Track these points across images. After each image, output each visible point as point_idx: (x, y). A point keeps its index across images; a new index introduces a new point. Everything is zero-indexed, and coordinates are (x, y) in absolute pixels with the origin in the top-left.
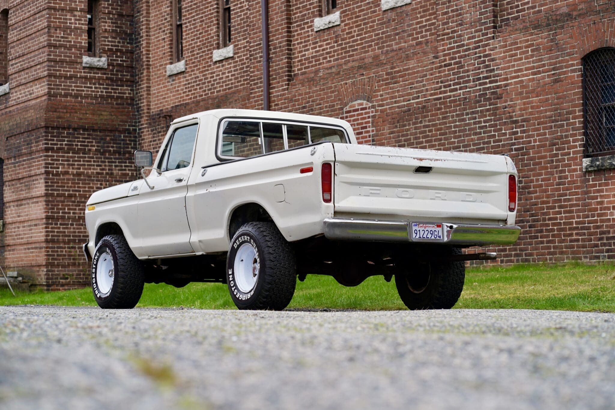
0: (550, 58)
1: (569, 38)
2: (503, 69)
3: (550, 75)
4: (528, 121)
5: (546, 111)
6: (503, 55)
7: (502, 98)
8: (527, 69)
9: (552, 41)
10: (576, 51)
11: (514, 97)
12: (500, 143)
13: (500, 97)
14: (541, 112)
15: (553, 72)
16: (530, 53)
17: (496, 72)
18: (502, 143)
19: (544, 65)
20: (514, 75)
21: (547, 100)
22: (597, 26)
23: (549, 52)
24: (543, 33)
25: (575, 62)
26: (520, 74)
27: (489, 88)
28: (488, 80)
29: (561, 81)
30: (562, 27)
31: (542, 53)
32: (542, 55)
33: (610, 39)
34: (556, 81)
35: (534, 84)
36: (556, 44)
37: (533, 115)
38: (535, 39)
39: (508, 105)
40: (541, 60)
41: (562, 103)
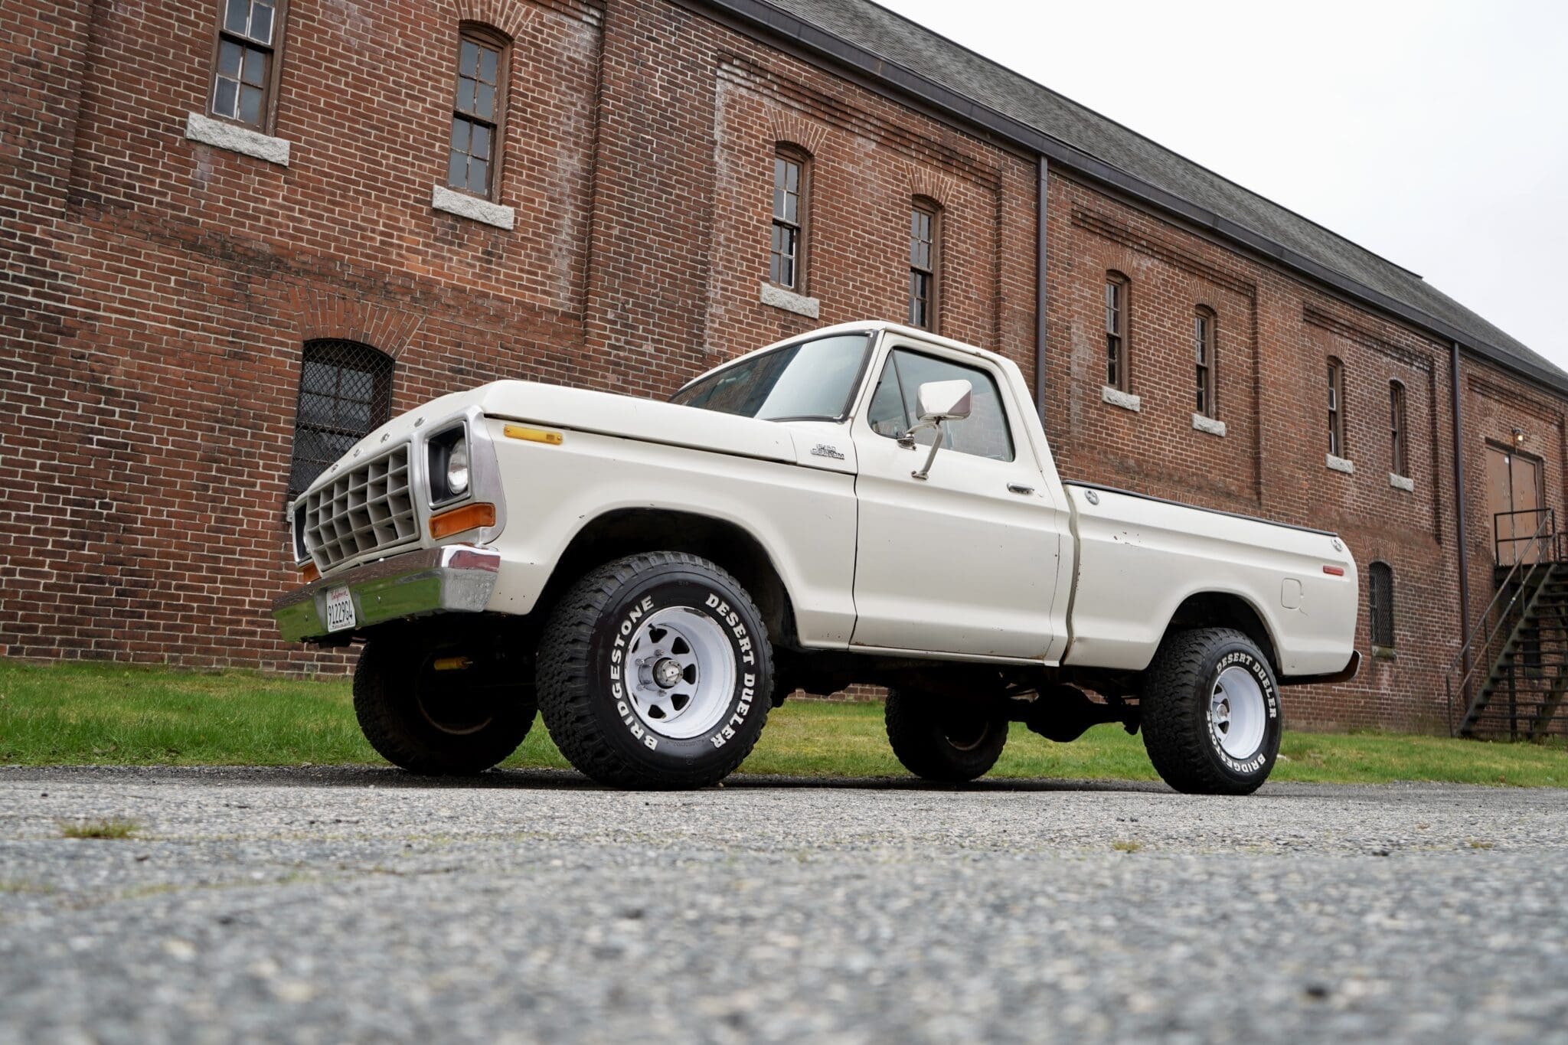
0: (226, 312)
1: (281, 298)
2: (81, 282)
3: (222, 340)
4: (146, 401)
5: (202, 398)
6: (89, 257)
7: (74, 336)
8: (156, 308)
9: (235, 286)
10: (294, 326)
11: (111, 345)
12: (54, 420)
13: (68, 333)
14: (189, 396)
15: (230, 339)
16: (172, 284)
17: (60, 282)
18: (60, 420)
19: (209, 319)
20: (117, 305)
21: (207, 379)
22: (349, 305)
23: (226, 303)
24: (214, 264)
25: (290, 342)
26: (137, 310)
27: (30, 304)
28: (31, 289)
29: (248, 360)
30: (268, 275)
31: (207, 298)
32: (204, 300)
33: (374, 336)
34: (235, 356)
35: (175, 341)
36: (247, 296)
37: (162, 393)
38: (192, 266)
39: (90, 355)
40: (204, 308)
41: (248, 397)
